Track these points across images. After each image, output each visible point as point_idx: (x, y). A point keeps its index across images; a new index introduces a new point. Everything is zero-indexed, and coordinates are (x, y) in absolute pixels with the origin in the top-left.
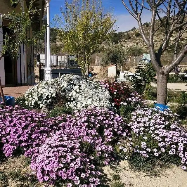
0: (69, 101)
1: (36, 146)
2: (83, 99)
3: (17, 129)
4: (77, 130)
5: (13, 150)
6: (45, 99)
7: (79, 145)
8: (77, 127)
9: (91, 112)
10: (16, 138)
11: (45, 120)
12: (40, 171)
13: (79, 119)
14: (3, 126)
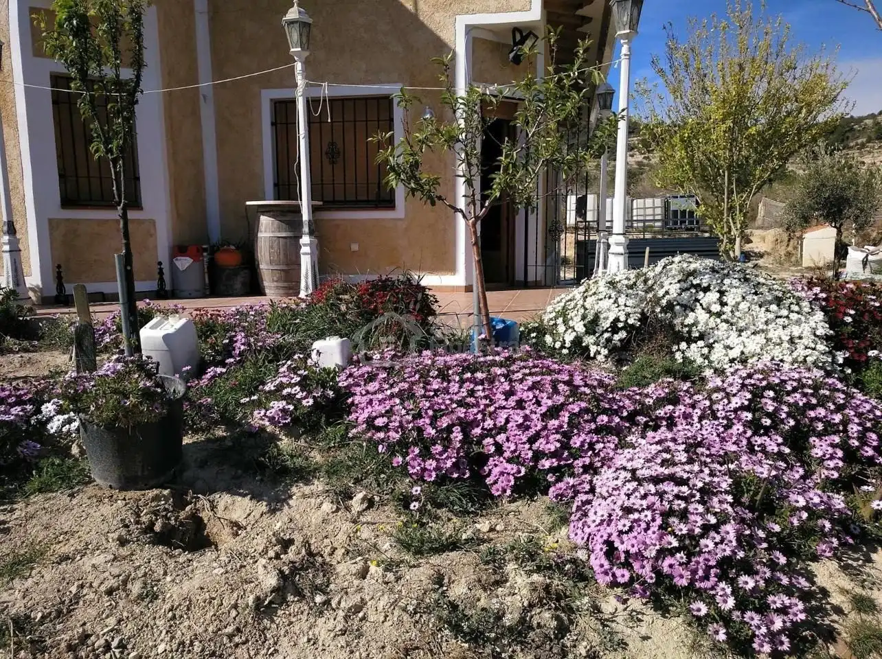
0: (682, 339)
1: (583, 473)
2: (734, 334)
3: (526, 418)
4: (715, 434)
5: (516, 478)
6: (606, 331)
7: (730, 481)
8: (716, 423)
9: (763, 379)
10: (524, 443)
11: (611, 396)
12: (601, 549)
13: (722, 399)
14: (487, 406)
